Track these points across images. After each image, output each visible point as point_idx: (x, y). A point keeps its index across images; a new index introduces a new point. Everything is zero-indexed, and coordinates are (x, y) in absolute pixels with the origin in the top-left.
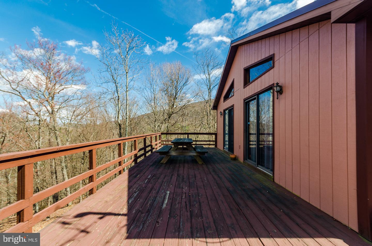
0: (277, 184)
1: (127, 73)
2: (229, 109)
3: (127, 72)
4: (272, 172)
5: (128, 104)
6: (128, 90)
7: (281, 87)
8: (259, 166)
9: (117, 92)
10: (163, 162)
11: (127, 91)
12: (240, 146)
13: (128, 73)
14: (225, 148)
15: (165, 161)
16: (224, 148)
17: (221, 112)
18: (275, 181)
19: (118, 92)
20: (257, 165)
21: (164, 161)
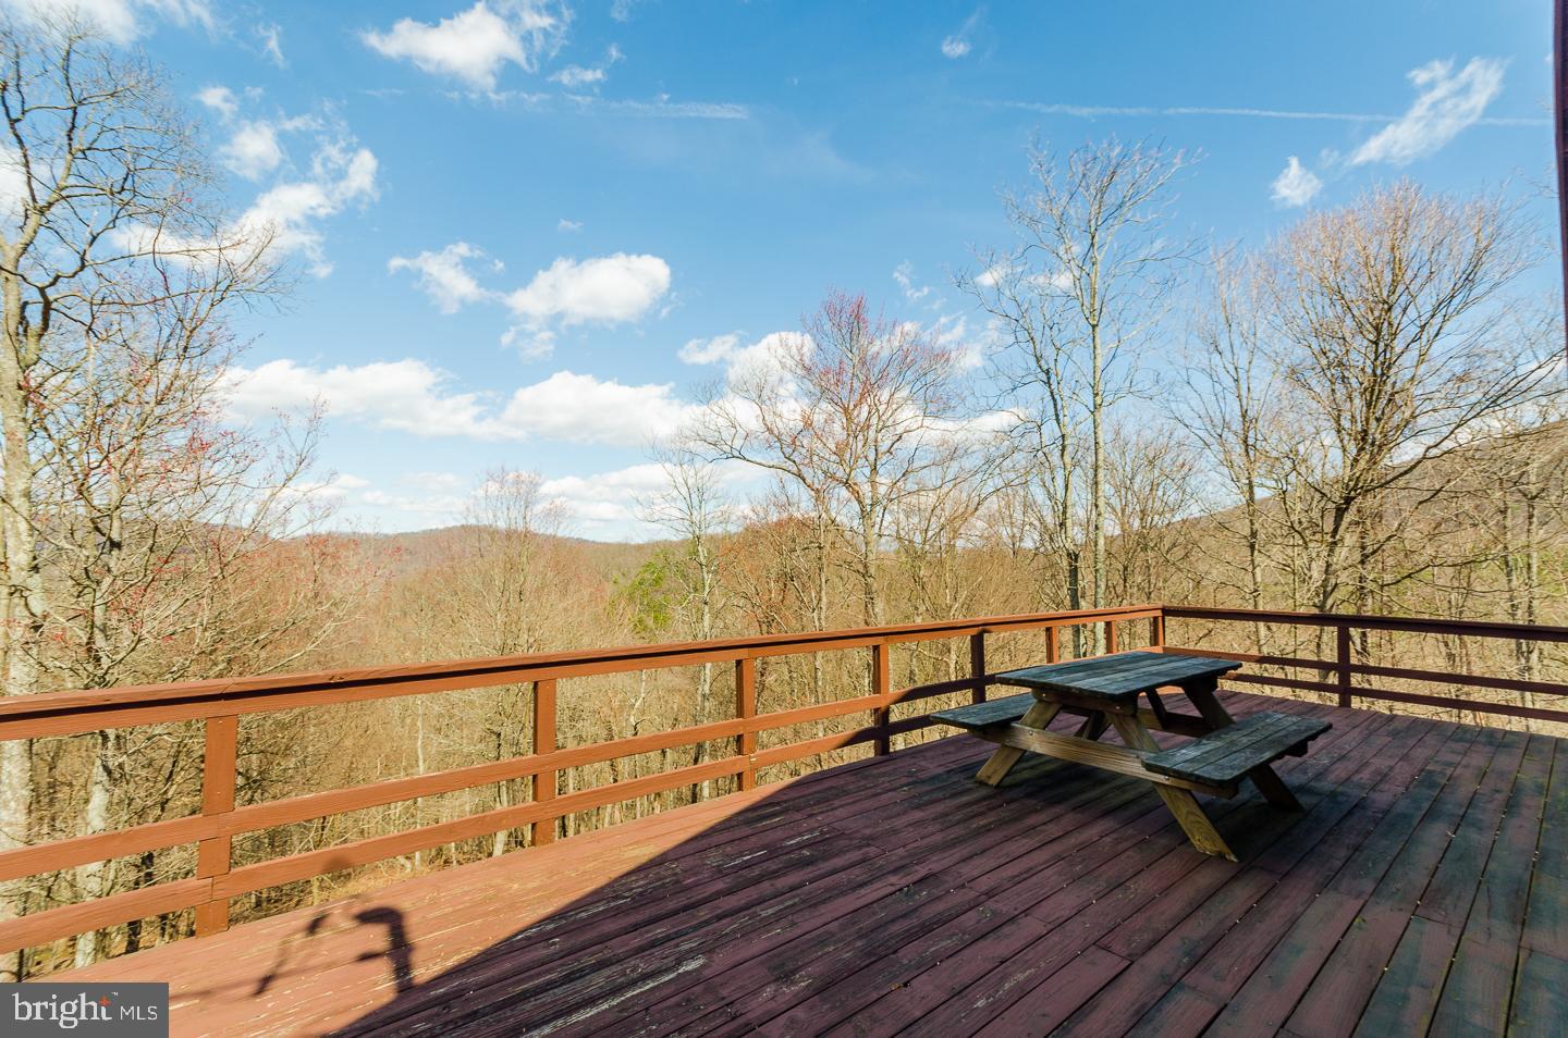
1: (1094, 327)
3: (1095, 323)
5: (1100, 463)
6: (1099, 402)
9: (1058, 420)
10: (989, 777)
11: (1095, 408)
13: (1097, 329)
15: (995, 771)
19: (1061, 417)
21: (989, 773)
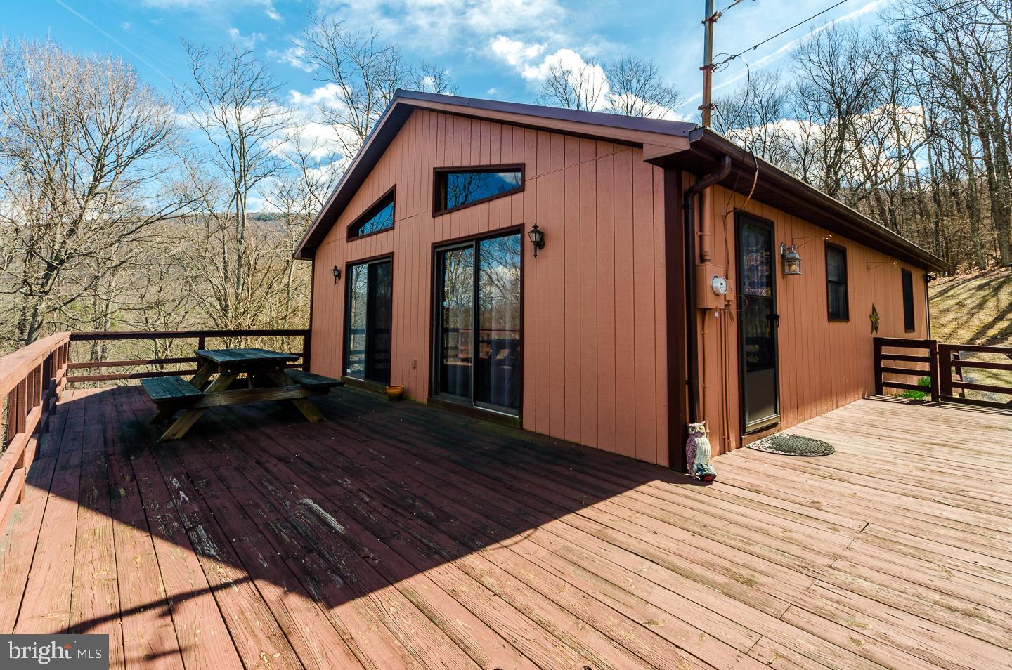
0: (531, 432)
2: (370, 263)
4: (516, 411)
7: (542, 234)
8: (478, 403)
12: (415, 361)
14: (349, 371)
15: (180, 429)
16: (344, 373)
17: (336, 267)
18: (525, 427)
20: (474, 401)
21: (175, 432)
